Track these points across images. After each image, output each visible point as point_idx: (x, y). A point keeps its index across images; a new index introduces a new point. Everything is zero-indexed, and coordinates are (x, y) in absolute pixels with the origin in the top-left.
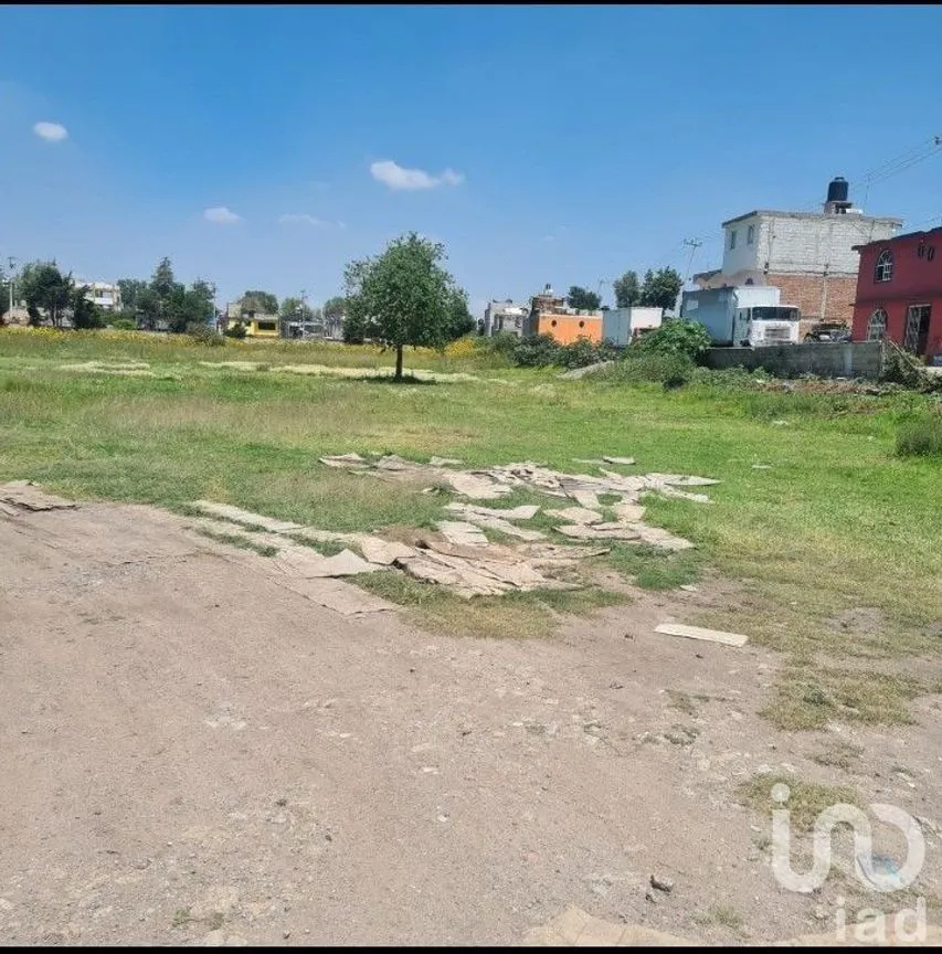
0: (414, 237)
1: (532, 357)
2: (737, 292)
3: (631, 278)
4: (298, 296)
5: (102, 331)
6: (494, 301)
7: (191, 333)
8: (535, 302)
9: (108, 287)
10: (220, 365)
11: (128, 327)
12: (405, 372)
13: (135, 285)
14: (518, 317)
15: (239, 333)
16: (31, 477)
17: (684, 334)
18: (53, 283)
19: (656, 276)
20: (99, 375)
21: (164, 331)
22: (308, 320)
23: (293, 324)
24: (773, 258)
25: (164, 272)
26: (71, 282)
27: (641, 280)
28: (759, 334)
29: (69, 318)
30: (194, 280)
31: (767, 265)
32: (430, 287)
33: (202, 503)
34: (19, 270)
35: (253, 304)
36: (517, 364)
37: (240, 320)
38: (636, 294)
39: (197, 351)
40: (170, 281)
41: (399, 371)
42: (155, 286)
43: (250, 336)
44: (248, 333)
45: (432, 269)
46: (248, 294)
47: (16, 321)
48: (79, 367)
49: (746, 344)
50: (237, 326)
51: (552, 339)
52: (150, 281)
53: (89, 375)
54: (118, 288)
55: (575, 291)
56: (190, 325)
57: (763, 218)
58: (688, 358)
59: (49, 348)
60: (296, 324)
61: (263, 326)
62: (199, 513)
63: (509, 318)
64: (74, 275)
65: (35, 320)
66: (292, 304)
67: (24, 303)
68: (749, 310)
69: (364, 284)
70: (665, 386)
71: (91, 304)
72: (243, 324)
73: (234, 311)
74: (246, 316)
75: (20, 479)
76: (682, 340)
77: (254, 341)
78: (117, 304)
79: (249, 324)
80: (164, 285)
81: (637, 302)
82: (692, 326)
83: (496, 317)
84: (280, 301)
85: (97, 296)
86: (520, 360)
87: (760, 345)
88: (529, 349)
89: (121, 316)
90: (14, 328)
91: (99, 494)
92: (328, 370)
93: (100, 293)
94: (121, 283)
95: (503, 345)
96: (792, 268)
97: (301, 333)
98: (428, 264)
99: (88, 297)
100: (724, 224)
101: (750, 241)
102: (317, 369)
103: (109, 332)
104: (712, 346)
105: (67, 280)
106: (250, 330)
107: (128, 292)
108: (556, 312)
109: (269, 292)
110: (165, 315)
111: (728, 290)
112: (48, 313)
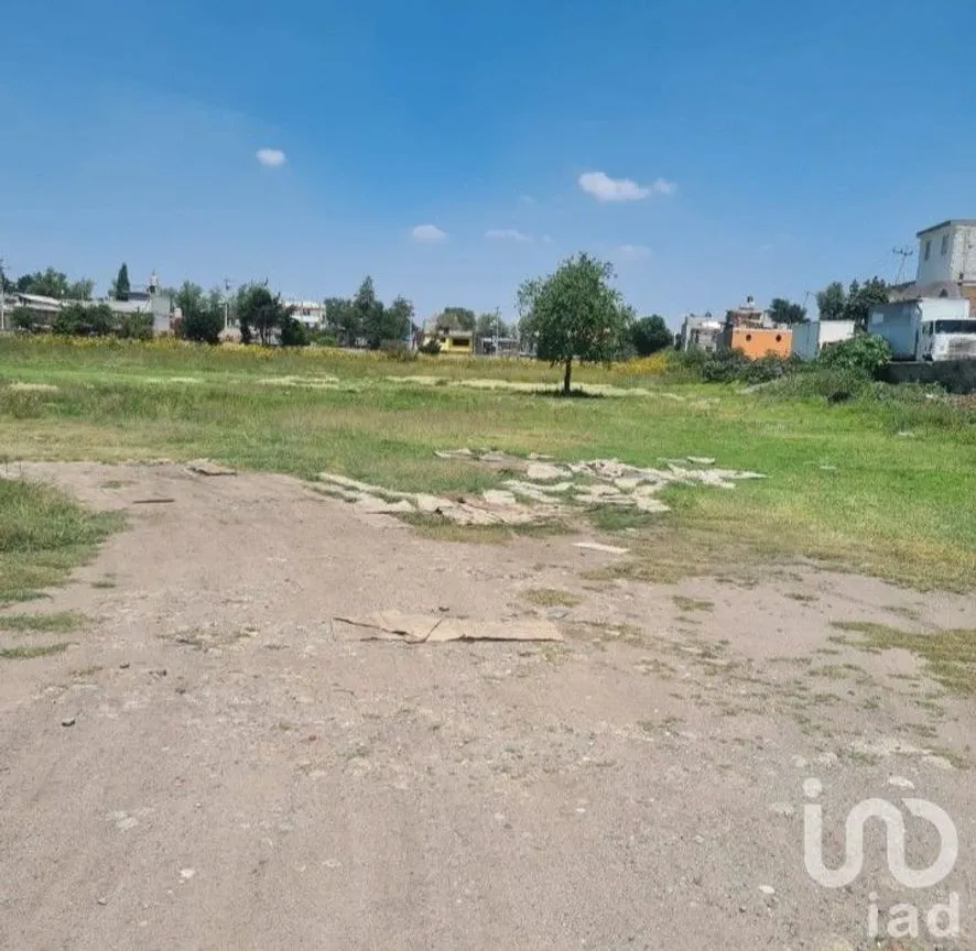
0: (584, 257)
1: (718, 372)
2: (921, 305)
3: (836, 289)
4: (493, 312)
5: (306, 348)
6: (692, 315)
7: (386, 350)
8: (730, 315)
9: (315, 305)
10: (405, 379)
11: (330, 344)
12: (574, 386)
13: (340, 303)
14: (715, 331)
15: (433, 350)
16: (211, 456)
17: (863, 349)
18: (264, 303)
19: (862, 287)
20: (290, 387)
21: (363, 347)
22: (503, 335)
23: (486, 340)
24: (969, 269)
25: (367, 291)
26: (280, 302)
27: (846, 291)
28: (942, 348)
29: (277, 336)
30: (395, 297)
31: (961, 276)
32: (597, 303)
33: (324, 475)
34: (235, 292)
35: (451, 321)
36: (706, 379)
37: (436, 336)
38: (840, 306)
39: (387, 366)
40: (371, 299)
41: (567, 384)
42: (358, 303)
43: (445, 352)
44: (442, 349)
45: (600, 286)
46: (447, 310)
47: (230, 339)
48: (275, 381)
49: (929, 358)
50: (431, 342)
51: (742, 354)
52: (354, 300)
53: (283, 388)
54: (324, 306)
55: (778, 304)
56: (383, 342)
57: (958, 227)
58: (864, 372)
59: (253, 364)
60: (489, 340)
61: (457, 342)
62: (318, 479)
63: (706, 332)
64: (282, 295)
65: (246, 338)
66: (487, 319)
67: (238, 322)
68: (932, 323)
69: (536, 303)
70: (829, 399)
71: (297, 322)
72: (438, 341)
73: (429, 328)
74: (441, 332)
75: (203, 457)
76: (860, 355)
77: (446, 357)
78: (323, 322)
79: (443, 340)
80: (366, 304)
81: (841, 314)
82: (871, 340)
83: (692, 331)
84: (477, 317)
85: (305, 314)
86: (709, 375)
87: (943, 359)
88: (717, 365)
89: (324, 333)
90: (227, 345)
91: (254, 467)
92: (503, 384)
93: (307, 312)
94: (328, 302)
95: (693, 361)
97: (494, 349)
98: (595, 282)
99: (296, 316)
100: (919, 234)
101: (944, 252)
102: (492, 384)
103: (313, 349)
104: (893, 360)
105: (276, 300)
106: (445, 346)
107: (334, 310)
108: (751, 325)
109: (468, 308)
110: (364, 333)
111: (914, 303)
112: (258, 331)
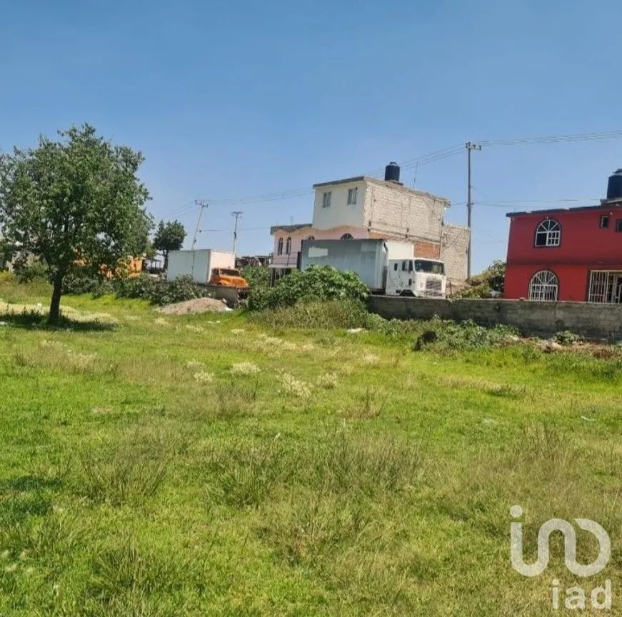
2: (387, 245)
24: (374, 219)
28: (422, 284)
31: (370, 224)
49: (407, 293)
96: (388, 229)
100: (315, 186)
101: (352, 202)
111: (377, 241)
